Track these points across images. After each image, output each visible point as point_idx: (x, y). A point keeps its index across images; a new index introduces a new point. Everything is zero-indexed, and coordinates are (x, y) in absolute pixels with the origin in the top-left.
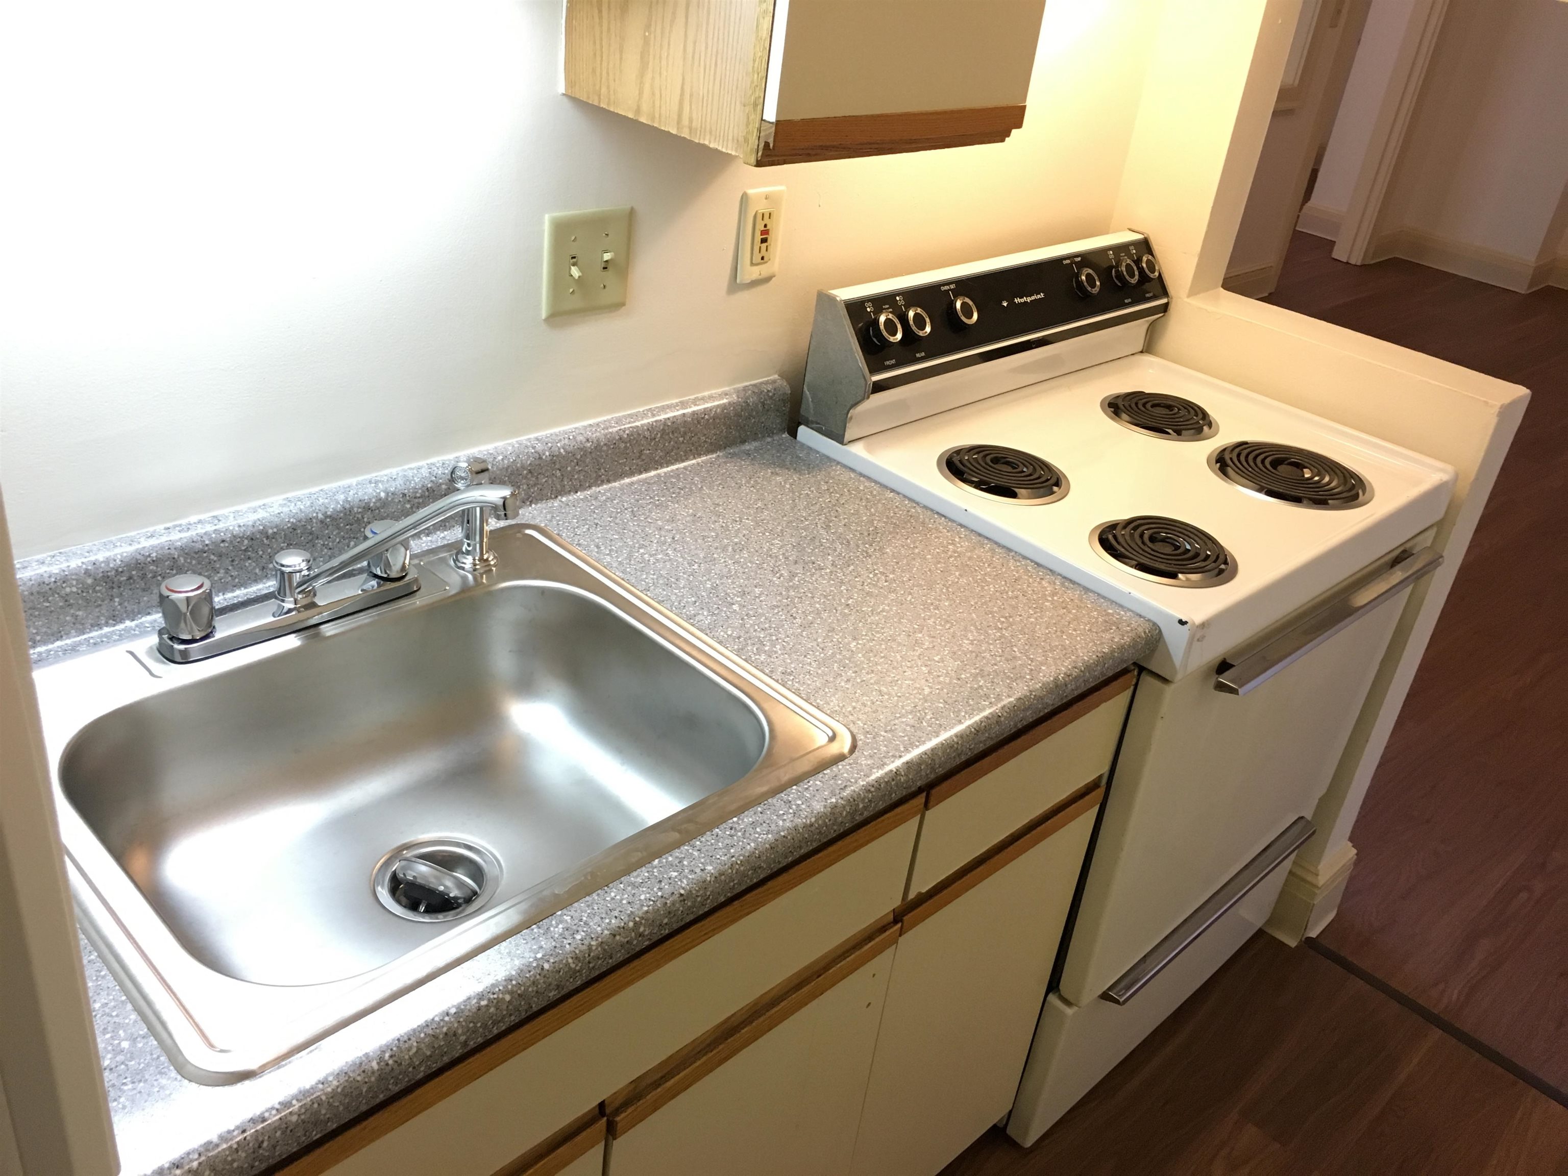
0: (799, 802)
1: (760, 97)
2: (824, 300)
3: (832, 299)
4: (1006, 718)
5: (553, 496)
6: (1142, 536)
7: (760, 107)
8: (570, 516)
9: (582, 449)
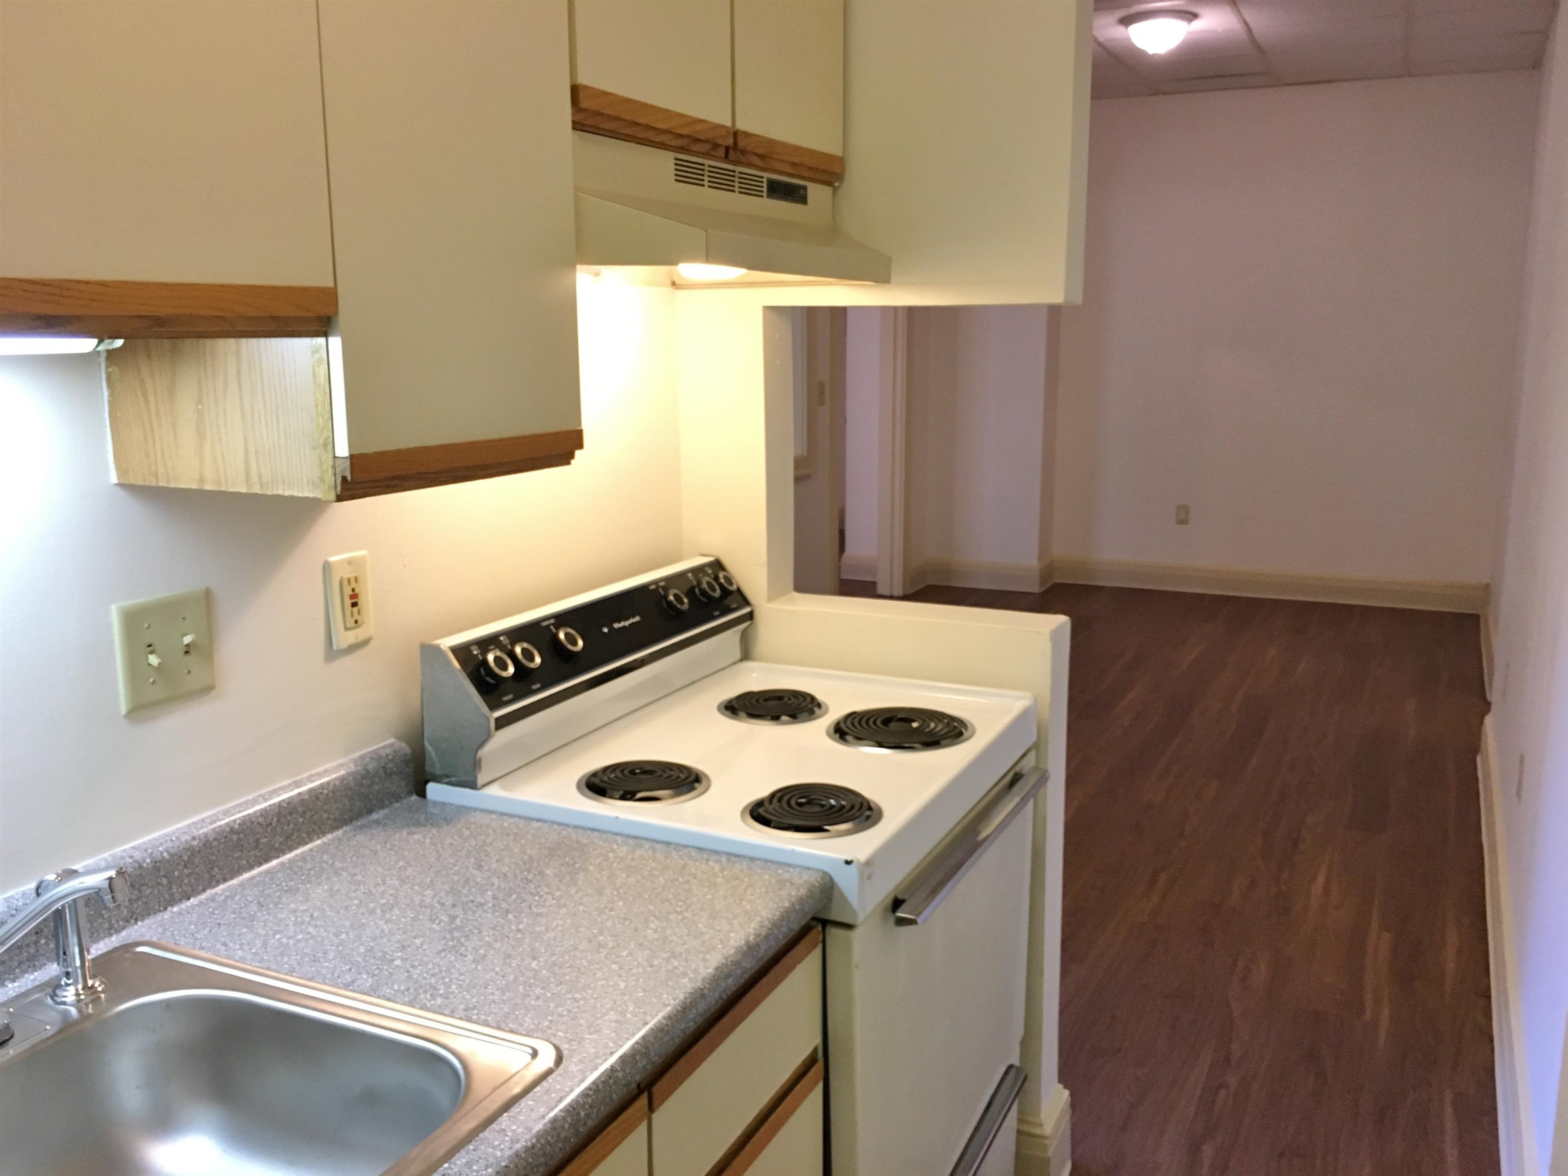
0: (514, 1127)
1: (328, 437)
2: (429, 652)
3: (437, 649)
4: (709, 989)
5: (162, 908)
6: (789, 803)
7: (330, 446)
8: (186, 924)
9: (188, 849)
